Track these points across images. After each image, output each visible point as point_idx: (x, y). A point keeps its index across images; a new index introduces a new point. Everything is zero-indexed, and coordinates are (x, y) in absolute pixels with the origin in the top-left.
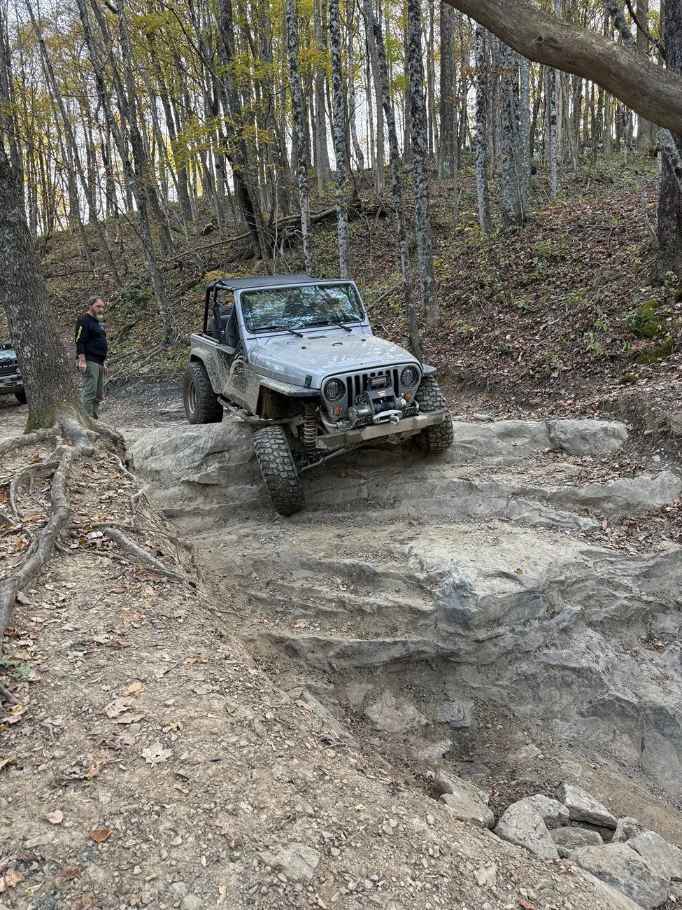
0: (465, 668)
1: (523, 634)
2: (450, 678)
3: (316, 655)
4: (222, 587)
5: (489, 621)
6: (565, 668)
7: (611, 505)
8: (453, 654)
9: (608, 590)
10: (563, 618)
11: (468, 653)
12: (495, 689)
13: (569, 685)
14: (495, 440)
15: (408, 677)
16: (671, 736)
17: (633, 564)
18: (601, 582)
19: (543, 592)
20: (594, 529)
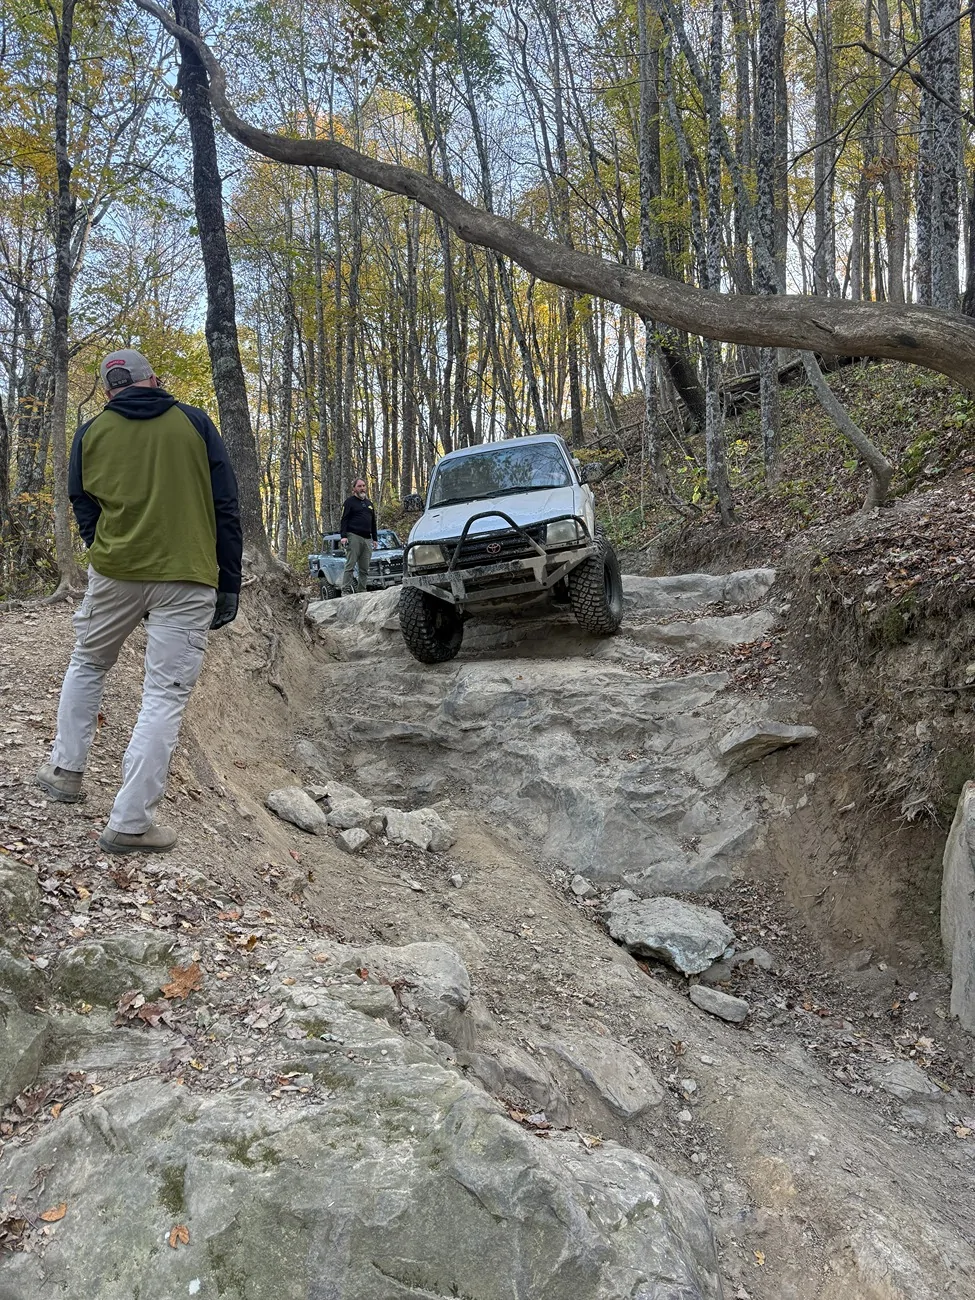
0: (453, 754)
1: (501, 728)
2: (438, 760)
3: (344, 729)
4: (328, 690)
5: (475, 714)
6: (518, 756)
7: (694, 645)
8: (443, 740)
9: (607, 705)
10: (539, 718)
11: (455, 741)
12: (468, 771)
13: (520, 771)
14: (656, 593)
15: (407, 755)
16: (572, 814)
17: (644, 685)
18: (604, 698)
19: (531, 696)
20: (656, 663)
